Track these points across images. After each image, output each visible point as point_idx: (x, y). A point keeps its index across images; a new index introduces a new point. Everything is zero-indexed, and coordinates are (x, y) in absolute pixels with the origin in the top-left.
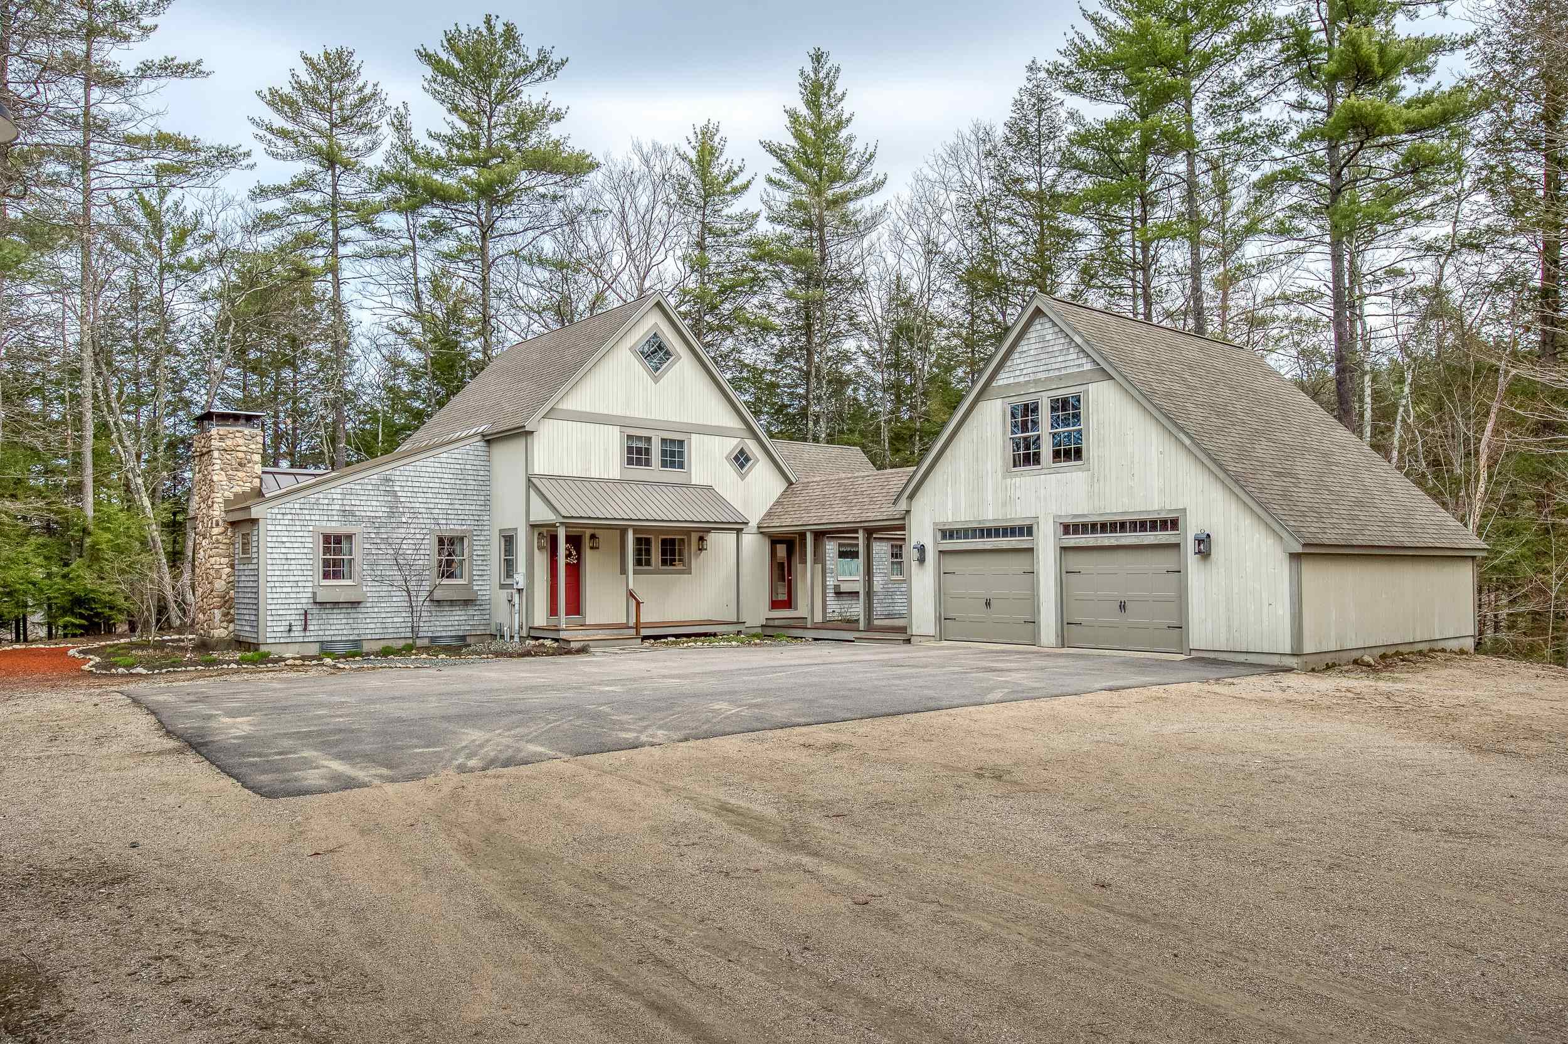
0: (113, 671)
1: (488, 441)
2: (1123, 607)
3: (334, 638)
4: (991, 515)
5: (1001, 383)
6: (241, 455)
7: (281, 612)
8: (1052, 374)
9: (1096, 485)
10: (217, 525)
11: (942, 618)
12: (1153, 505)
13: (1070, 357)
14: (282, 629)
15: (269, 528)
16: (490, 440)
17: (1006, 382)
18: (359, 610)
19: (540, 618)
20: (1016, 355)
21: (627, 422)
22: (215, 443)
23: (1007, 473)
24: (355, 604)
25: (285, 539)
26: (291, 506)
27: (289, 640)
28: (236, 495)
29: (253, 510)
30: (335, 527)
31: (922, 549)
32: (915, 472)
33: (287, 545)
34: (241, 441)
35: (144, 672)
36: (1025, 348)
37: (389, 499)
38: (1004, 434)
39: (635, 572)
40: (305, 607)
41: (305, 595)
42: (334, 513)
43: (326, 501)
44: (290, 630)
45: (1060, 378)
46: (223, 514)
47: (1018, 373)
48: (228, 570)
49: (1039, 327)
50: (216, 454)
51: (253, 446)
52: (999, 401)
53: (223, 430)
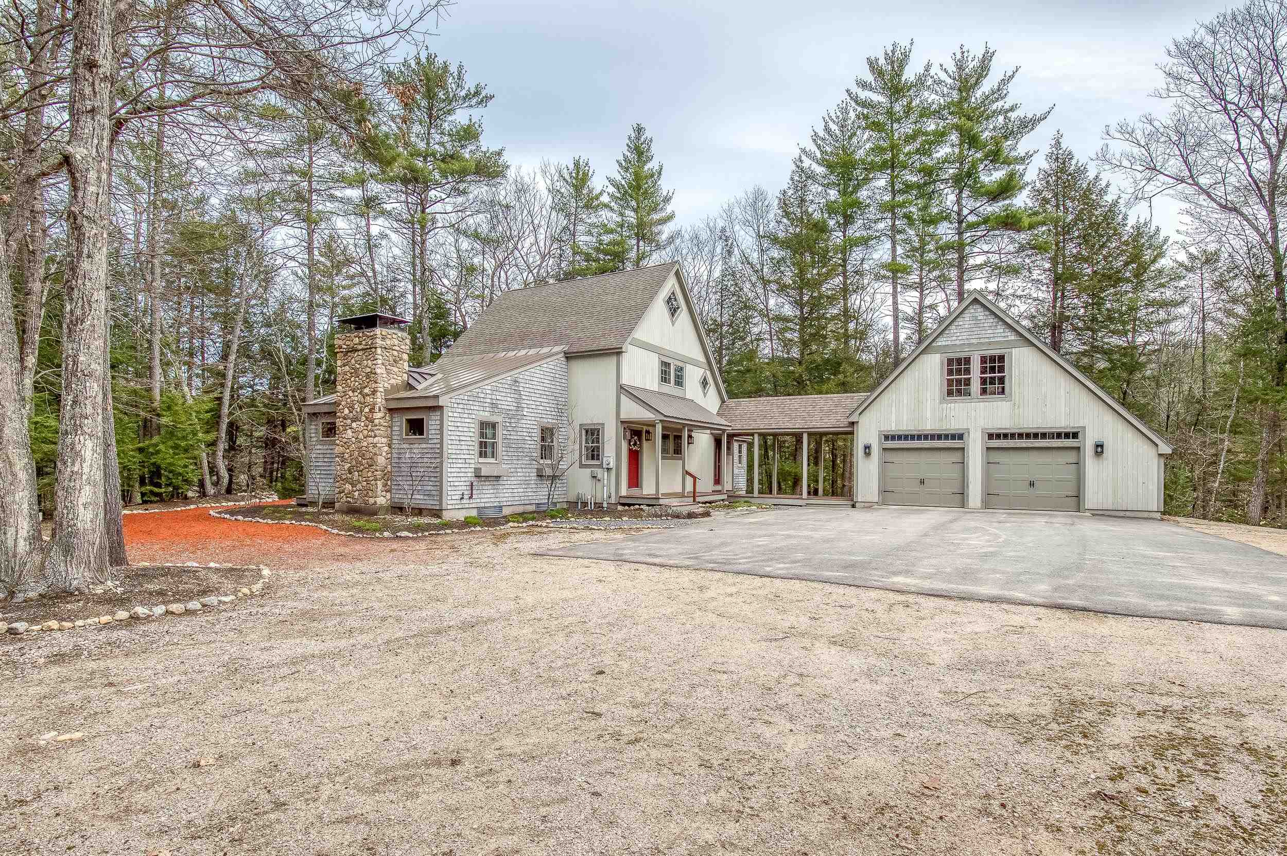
0: (377, 534)
1: (567, 358)
2: (1032, 484)
3: (487, 505)
4: (929, 426)
5: (940, 344)
6: (395, 353)
7: (456, 484)
8: (982, 340)
9: (1017, 411)
10: (380, 410)
11: (884, 491)
12: (1062, 423)
13: (997, 331)
14: (457, 497)
15: (450, 414)
16: (569, 357)
17: (944, 343)
18: (501, 482)
19: (624, 491)
20: (954, 327)
21: (662, 352)
22: (379, 342)
23: (942, 401)
24: (498, 478)
25: (459, 424)
26: (461, 397)
27: (460, 506)
28: (392, 386)
29: (440, 399)
30: (486, 416)
31: (867, 448)
32: (868, 397)
33: (460, 429)
34: (396, 342)
35: (411, 535)
36: (961, 323)
37: (516, 396)
38: (942, 375)
39: (663, 458)
40: (470, 479)
41: (470, 470)
42: (487, 405)
43: (482, 395)
44: (462, 498)
45: (990, 343)
46: (384, 402)
47: (954, 338)
48: (386, 448)
49: (972, 311)
50: (379, 351)
51: (403, 347)
52: (938, 356)
53: (385, 331)
